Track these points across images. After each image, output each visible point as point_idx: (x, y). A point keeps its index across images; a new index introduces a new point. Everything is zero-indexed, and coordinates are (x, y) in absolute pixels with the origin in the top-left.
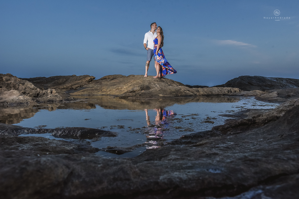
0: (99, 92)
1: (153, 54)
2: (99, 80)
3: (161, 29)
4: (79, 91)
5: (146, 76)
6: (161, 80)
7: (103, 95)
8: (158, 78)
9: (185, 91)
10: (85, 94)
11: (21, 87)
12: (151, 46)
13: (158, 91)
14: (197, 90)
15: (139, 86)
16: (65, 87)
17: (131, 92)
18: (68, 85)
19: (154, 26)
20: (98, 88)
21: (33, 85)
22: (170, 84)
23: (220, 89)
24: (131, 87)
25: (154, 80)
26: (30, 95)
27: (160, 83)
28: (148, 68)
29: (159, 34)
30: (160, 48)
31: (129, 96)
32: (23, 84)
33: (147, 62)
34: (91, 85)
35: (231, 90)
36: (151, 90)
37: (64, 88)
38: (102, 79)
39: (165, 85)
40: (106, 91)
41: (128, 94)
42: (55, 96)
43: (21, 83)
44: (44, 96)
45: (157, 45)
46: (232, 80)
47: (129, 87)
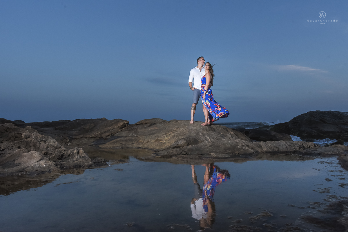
0: (134, 143)
1: (200, 96)
2: (135, 125)
3: (210, 66)
4: (110, 142)
5: (193, 122)
6: (210, 128)
7: (139, 148)
8: (207, 125)
9: (244, 148)
10: (117, 147)
11: (43, 145)
12: (198, 85)
13: (209, 147)
14: (259, 145)
15: (184, 139)
16: (93, 135)
17: (174, 148)
18: (97, 133)
19: (202, 61)
20: (133, 138)
21: (56, 143)
22: (223, 134)
23: (289, 144)
24: (175, 139)
25: (203, 129)
26: (53, 156)
27: (210, 132)
28: (194, 112)
29: (207, 71)
30: (209, 89)
31: (173, 154)
32: (45, 142)
33: (194, 105)
34: (124, 134)
35: (303, 145)
36: (199, 145)
37: (92, 137)
38: (138, 124)
39: (217, 137)
40: (143, 143)
41: (171, 152)
42: (82, 157)
43: (43, 141)
44: (69, 159)
45: (205, 85)
46: (298, 117)
47: (171, 139)
